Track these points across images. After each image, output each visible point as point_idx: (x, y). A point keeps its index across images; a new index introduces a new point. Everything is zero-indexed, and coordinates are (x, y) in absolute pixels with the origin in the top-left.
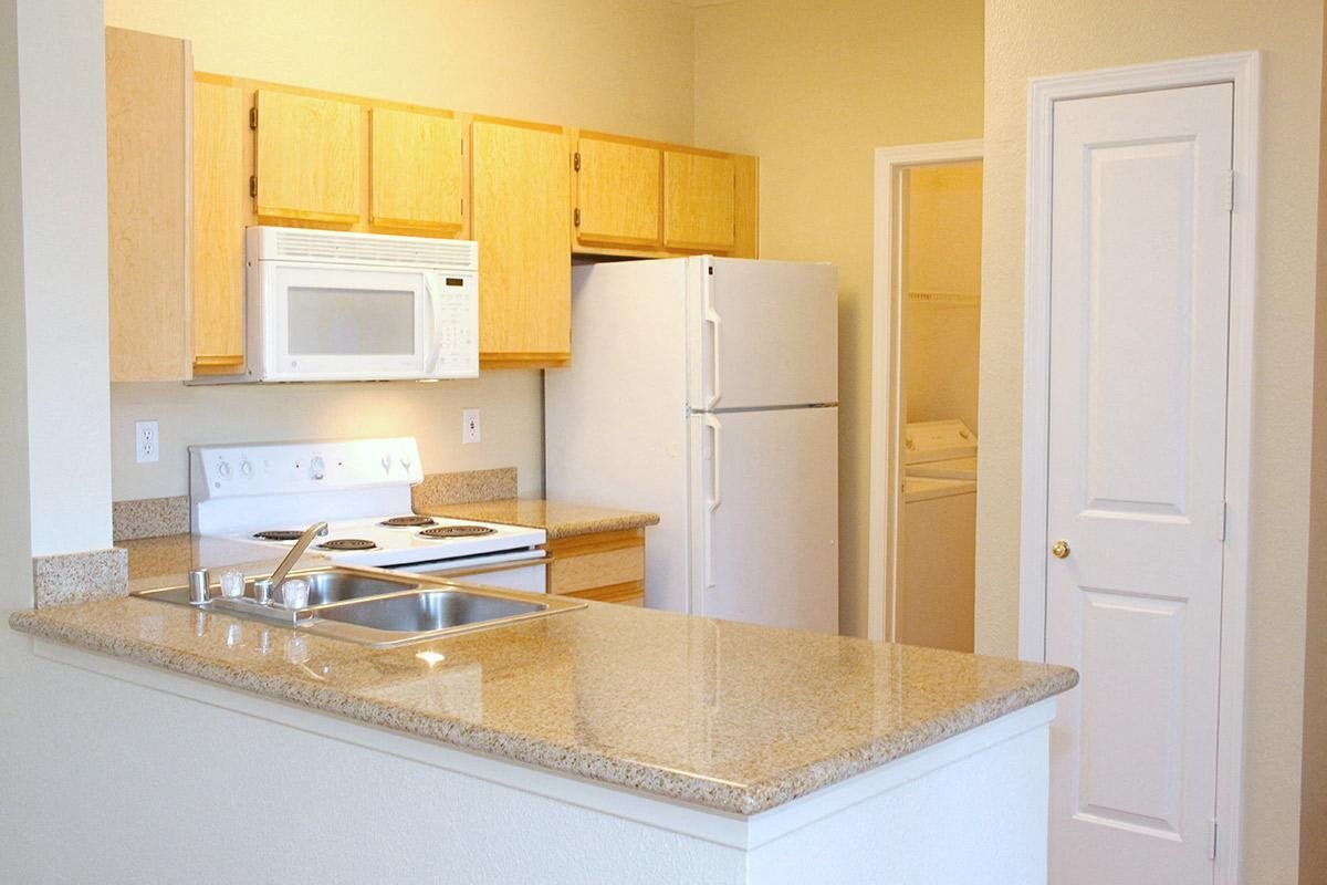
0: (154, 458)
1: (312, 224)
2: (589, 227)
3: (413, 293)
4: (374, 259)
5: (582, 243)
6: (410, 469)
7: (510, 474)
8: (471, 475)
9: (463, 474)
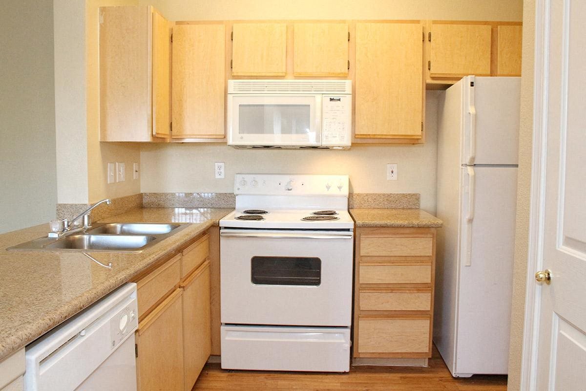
0: (222, 176)
1: (257, 77)
2: (436, 70)
3: (309, 106)
4: (288, 91)
5: (433, 78)
6: (341, 190)
7: (416, 197)
8: (389, 195)
9: (384, 195)
